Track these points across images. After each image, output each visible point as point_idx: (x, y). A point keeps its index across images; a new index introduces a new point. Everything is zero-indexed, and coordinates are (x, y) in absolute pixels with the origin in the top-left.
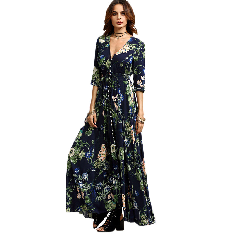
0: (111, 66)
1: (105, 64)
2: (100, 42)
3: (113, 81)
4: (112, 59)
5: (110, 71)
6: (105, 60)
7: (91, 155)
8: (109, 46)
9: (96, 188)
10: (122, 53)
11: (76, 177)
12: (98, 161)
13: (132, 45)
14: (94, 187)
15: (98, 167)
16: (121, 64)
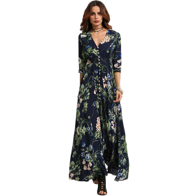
0: (98, 53)
1: (92, 53)
2: (83, 37)
3: (102, 65)
4: (98, 48)
5: (99, 57)
6: (92, 50)
7: (91, 128)
8: (92, 38)
9: (101, 155)
10: (105, 43)
11: (83, 151)
12: (97, 132)
13: (111, 35)
14: (100, 154)
15: (99, 137)
16: (107, 51)
